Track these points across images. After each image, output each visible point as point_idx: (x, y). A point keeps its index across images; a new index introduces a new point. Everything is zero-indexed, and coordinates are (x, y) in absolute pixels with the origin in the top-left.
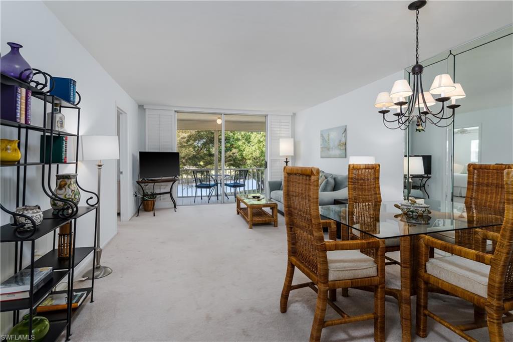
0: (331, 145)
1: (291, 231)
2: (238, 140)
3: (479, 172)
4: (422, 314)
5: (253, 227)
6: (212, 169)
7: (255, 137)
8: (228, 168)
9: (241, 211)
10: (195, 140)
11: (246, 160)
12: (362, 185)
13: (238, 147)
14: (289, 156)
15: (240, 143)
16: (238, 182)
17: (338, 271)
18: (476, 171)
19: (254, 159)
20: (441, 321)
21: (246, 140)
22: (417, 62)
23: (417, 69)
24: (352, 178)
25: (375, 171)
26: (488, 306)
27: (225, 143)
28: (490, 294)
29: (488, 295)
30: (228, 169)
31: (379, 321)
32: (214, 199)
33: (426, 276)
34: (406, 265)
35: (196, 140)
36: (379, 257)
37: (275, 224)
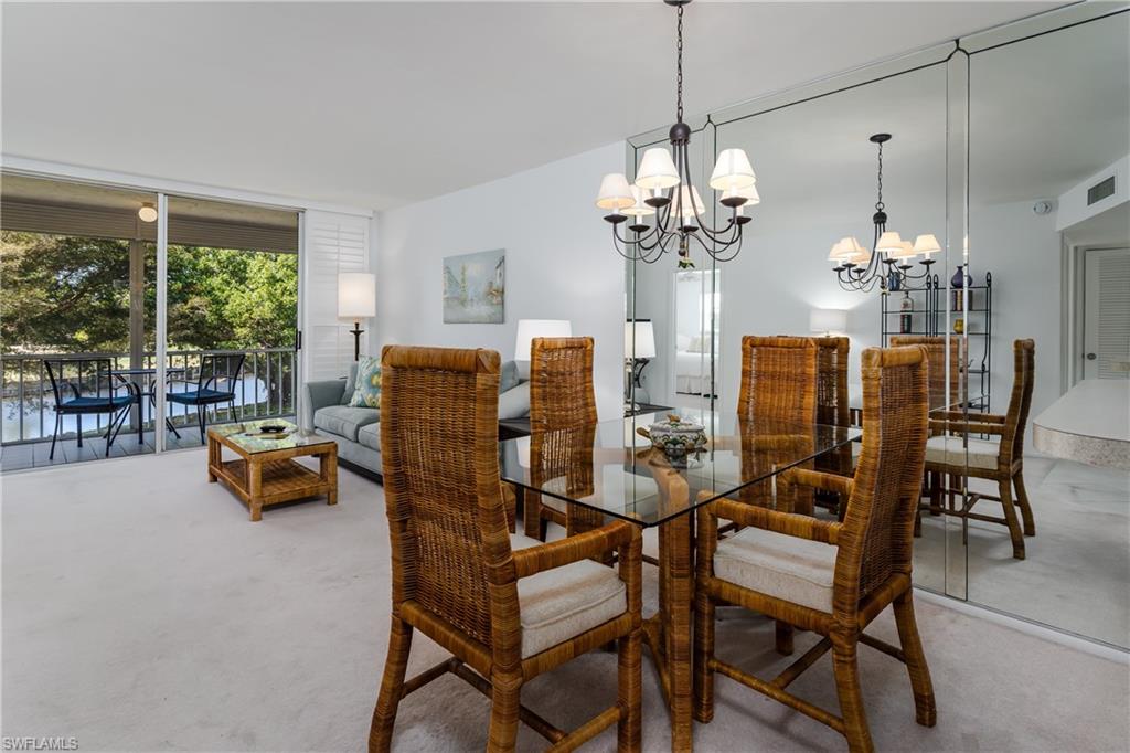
0: (470, 293)
1: (404, 531)
2: (208, 272)
3: (759, 352)
4: (706, 672)
5: (264, 514)
6: (121, 355)
7: (260, 266)
8: (175, 349)
9: (225, 474)
10: (56, 268)
11: (232, 326)
12: (558, 387)
13: (210, 292)
14: (363, 318)
15: (215, 281)
16: (211, 387)
17: (545, 626)
18: (755, 350)
19: (258, 323)
20: (745, 678)
21: (233, 274)
22: (680, 118)
23: (680, 132)
24: (539, 372)
25: (584, 355)
26: (834, 630)
27: (168, 280)
28: (838, 603)
29: (835, 607)
30: (176, 353)
31: (629, 720)
32: (126, 441)
33: (714, 585)
34: (681, 572)
35: (62, 268)
36: (631, 564)
37: (331, 498)
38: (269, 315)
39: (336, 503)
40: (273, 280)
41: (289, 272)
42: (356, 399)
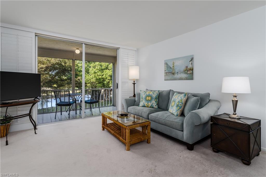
14: (136, 79)
35: (51, 71)
37: (148, 142)
38: (95, 81)
39: (150, 143)
40: (95, 73)
41: (98, 71)
42: (141, 104)
